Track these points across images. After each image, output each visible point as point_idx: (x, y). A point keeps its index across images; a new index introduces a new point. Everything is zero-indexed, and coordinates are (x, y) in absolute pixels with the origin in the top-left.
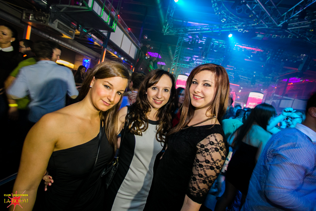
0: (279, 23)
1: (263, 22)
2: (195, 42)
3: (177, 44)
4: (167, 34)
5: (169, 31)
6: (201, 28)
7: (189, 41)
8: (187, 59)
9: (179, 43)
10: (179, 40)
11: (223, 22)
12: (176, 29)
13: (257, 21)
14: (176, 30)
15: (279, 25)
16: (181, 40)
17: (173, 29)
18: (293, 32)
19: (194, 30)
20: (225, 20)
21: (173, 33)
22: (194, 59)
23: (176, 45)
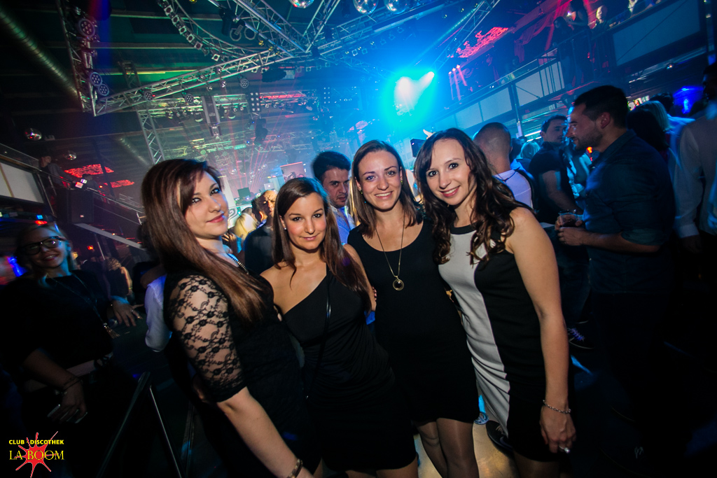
0: (305, 49)
1: (282, 49)
2: (181, 113)
3: (144, 128)
4: (104, 113)
5: (103, 103)
6: (180, 81)
7: (167, 114)
8: (183, 153)
9: (145, 124)
10: (141, 119)
11: (217, 60)
12: (119, 95)
13: (275, 51)
14: (122, 96)
15: (307, 51)
16: (146, 116)
17: (112, 97)
18: (328, 59)
19: (167, 89)
20: (219, 56)
21: (118, 107)
22: (197, 147)
23: (141, 129)
